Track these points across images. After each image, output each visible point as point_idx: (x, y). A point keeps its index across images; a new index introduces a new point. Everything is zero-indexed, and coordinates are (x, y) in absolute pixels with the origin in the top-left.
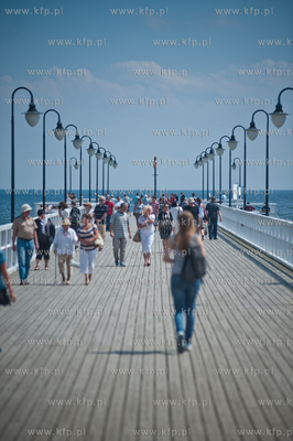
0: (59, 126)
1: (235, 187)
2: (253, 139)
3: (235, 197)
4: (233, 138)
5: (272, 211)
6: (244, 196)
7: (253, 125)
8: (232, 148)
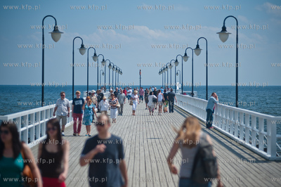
0: (95, 55)
1: (178, 83)
2: (186, 61)
3: (178, 88)
4: (177, 61)
5: (195, 95)
6: (182, 88)
7: (186, 54)
8: (176, 65)
